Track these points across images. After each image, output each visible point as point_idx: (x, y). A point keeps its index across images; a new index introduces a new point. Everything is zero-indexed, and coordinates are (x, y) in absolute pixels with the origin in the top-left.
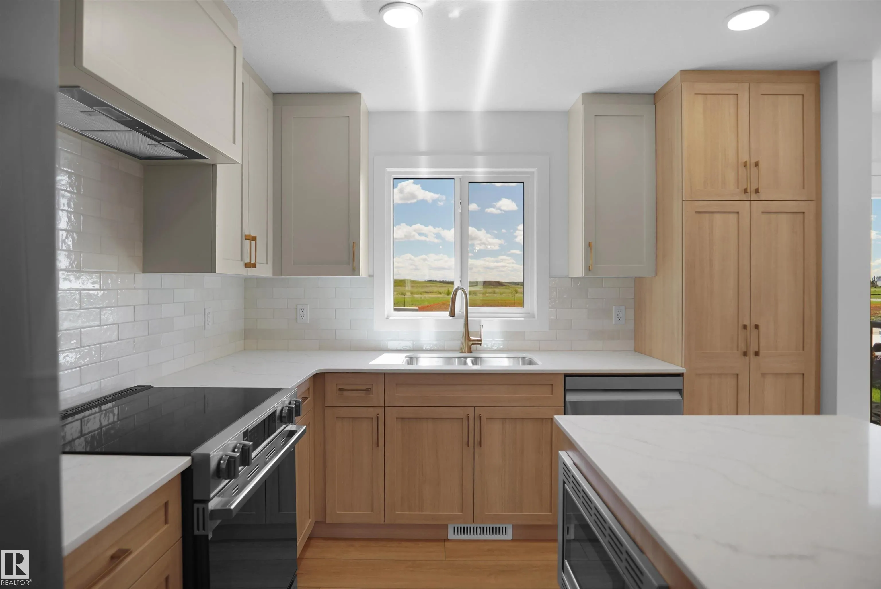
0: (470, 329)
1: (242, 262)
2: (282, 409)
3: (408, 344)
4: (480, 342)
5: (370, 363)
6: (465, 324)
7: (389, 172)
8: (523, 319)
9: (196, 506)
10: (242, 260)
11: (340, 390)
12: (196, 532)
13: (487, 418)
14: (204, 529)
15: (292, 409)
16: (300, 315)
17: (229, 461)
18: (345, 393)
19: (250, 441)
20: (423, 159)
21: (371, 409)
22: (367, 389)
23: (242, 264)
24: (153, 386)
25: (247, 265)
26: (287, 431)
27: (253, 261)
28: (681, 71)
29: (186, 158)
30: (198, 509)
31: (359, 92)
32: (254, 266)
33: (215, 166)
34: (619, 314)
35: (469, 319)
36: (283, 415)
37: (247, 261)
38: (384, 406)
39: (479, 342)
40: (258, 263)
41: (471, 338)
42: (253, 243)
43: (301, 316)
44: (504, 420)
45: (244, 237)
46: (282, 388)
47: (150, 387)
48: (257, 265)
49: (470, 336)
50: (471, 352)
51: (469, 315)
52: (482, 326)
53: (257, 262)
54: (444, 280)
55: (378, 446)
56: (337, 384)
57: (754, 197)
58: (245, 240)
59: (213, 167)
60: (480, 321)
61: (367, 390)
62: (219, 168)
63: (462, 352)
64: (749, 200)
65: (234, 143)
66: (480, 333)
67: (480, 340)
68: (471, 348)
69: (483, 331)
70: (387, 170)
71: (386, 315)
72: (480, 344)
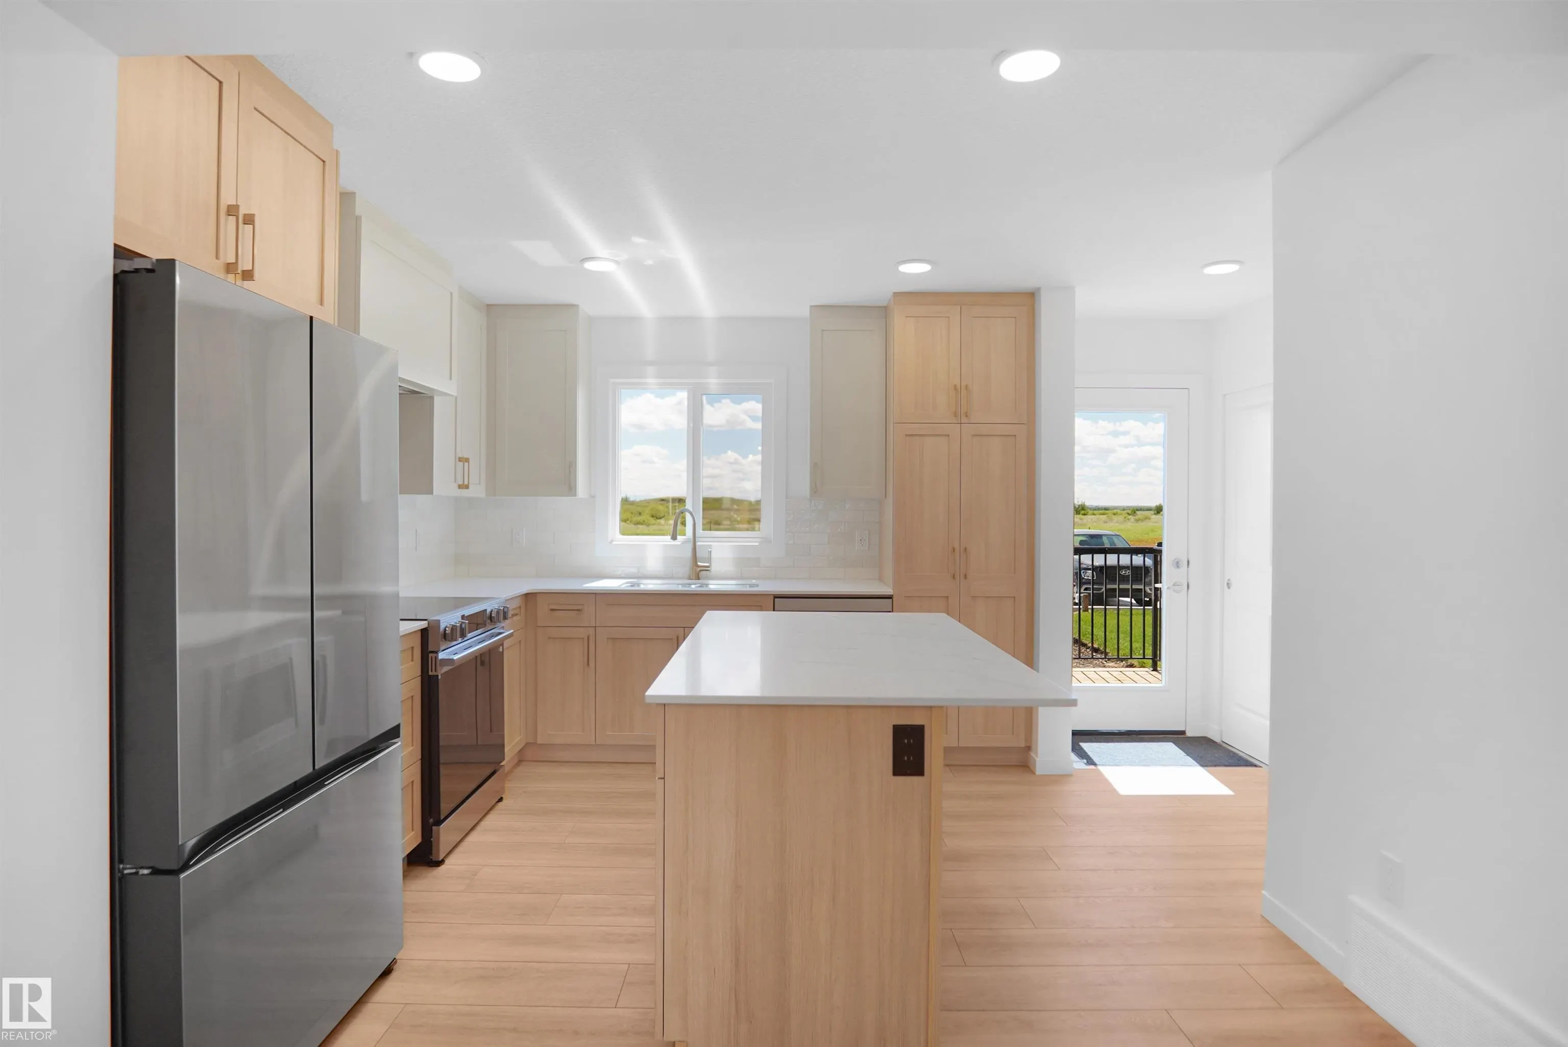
0: (698, 555)
2: (492, 611)
3: (633, 570)
4: (709, 569)
6: (692, 549)
7: (613, 383)
8: (757, 544)
9: (430, 655)
10: (455, 482)
11: (552, 610)
12: (430, 673)
14: (436, 671)
15: (501, 614)
16: (516, 538)
17: (452, 629)
18: (557, 613)
19: (467, 620)
20: (651, 370)
21: (582, 630)
22: (578, 609)
23: (455, 485)
25: (460, 487)
27: (466, 483)
28: (895, 293)
30: (432, 657)
31: (577, 304)
32: (467, 487)
34: (862, 540)
35: (698, 544)
36: (493, 615)
37: (461, 483)
38: (594, 626)
39: (707, 569)
40: (471, 484)
41: (699, 564)
42: (466, 464)
43: (517, 540)
45: (457, 460)
48: (470, 486)
49: (698, 562)
50: (699, 579)
51: (697, 539)
52: (711, 551)
53: (470, 482)
55: (588, 665)
56: (548, 604)
57: (964, 420)
58: (459, 463)
59: (432, 398)
60: (710, 546)
62: (436, 398)
63: (690, 579)
64: (960, 422)
65: (451, 379)
66: (709, 560)
67: (708, 567)
68: (698, 574)
69: (712, 556)
70: (611, 380)
71: (609, 540)
72: (709, 570)
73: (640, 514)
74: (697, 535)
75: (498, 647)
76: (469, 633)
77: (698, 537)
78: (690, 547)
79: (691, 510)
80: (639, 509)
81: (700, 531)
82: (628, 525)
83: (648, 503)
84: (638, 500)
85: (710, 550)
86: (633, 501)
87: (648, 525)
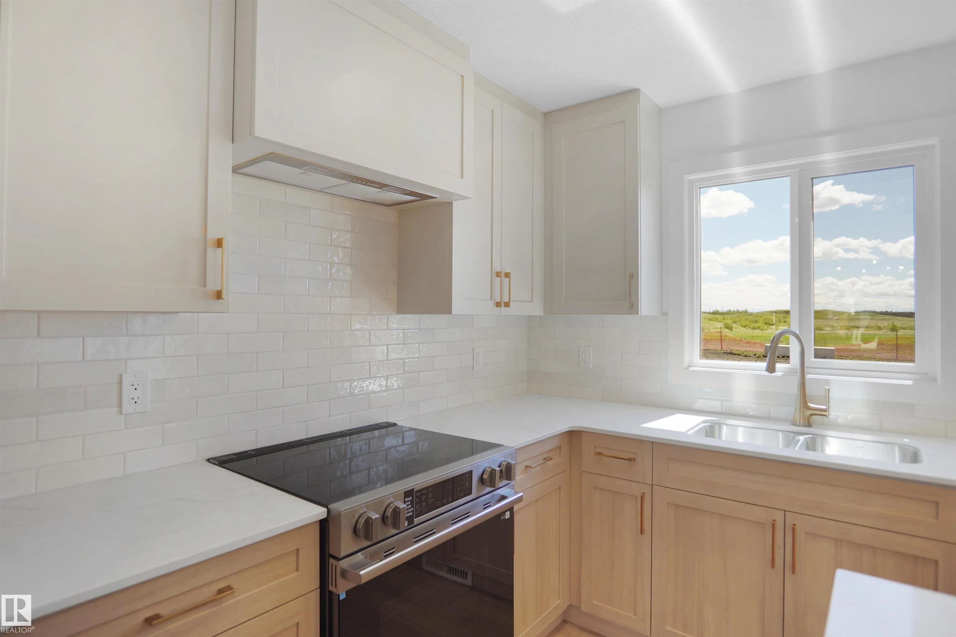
0: (809, 393)
1: (491, 301)
3: (715, 405)
4: (825, 413)
5: (642, 425)
6: (800, 384)
7: (689, 180)
8: (911, 383)
9: (331, 560)
10: (491, 300)
11: (599, 454)
13: (806, 533)
14: (336, 587)
15: (494, 472)
16: (583, 358)
18: (604, 460)
21: (634, 485)
22: (630, 458)
23: (491, 303)
24: (398, 424)
25: (498, 305)
26: (497, 494)
27: (506, 300)
29: (417, 201)
30: (332, 564)
31: (637, 89)
32: (507, 305)
33: (452, 203)
35: (808, 376)
37: (498, 300)
38: (651, 484)
39: (823, 413)
40: (512, 301)
41: (809, 404)
42: (506, 279)
43: (584, 360)
44: (838, 542)
45: (494, 275)
46: (502, 445)
47: (395, 425)
48: (511, 303)
49: (808, 402)
50: (809, 425)
51: (806, 370)
52: (829, 389)
53: (511, 299)
54: (889, 310)
55: (641, 533)
56: (594, 447)
58: (496, 278)
59: (450, 204)
60: (828, 382)
61: (630, 460)
62: (455, 203)
63: (794, 424)
66: (826, 399)
67: (825, 410)
68: (809, 420)
69: (830, 395)
70: (684, 176)
71: (686, 363)
72: (826, 416)
73: (756, 322)
74: (806, 364)
75: (504, 513)
76: (415, 518)
77: (806, 367)
78: (796, 380)
79: (797, 332)
80: (756, 318)
81: (810, 359)
82: (746, 330)
83: (763, 314)
84: (755, 312)
85: (827, 388)
86: (751, 313)
87: (762, 330)
